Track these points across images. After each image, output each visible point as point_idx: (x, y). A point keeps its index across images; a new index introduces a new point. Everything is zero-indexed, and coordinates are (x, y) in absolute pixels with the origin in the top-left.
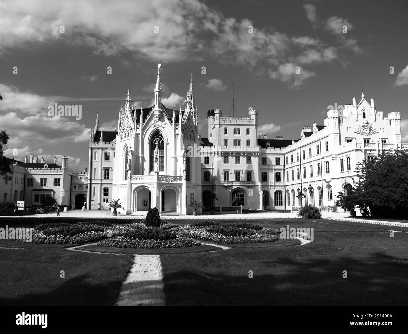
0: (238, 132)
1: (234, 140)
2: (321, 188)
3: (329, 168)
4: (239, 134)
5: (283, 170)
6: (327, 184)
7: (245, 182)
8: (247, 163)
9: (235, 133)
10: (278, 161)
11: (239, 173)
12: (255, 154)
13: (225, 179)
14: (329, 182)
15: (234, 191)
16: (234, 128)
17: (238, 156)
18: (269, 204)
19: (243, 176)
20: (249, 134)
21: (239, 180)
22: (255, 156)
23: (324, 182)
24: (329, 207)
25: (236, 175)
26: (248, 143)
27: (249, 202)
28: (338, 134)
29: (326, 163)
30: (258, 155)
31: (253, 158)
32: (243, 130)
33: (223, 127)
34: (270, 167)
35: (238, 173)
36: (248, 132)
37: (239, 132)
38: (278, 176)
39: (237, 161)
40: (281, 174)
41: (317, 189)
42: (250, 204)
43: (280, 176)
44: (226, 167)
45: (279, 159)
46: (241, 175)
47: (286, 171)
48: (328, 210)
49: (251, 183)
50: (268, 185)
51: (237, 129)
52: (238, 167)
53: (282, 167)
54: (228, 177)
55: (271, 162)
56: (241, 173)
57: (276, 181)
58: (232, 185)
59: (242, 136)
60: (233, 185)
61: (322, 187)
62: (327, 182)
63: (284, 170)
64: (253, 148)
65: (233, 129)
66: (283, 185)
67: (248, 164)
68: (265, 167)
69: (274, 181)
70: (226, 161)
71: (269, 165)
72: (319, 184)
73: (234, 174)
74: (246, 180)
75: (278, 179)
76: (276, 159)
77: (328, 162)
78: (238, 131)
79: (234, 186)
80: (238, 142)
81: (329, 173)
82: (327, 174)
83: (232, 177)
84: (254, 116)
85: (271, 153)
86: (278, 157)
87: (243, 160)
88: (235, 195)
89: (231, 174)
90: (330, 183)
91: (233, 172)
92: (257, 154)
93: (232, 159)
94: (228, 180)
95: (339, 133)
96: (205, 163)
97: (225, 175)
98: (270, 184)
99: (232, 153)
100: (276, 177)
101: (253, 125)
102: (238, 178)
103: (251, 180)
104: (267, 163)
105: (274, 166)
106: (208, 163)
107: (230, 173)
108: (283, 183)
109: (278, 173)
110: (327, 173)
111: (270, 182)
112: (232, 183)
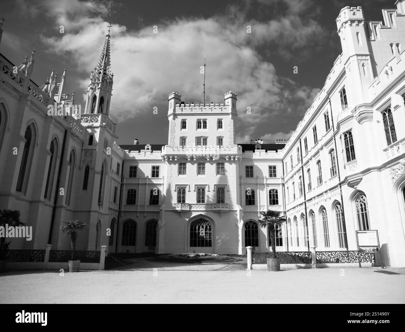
0: (204, 126)
1: (196, 137)
2: (339, 204)
3: (352, 148)
4: (206, 128)
5: (281, 186)
6: (352, 190)
7: (212, 204)
8: (218, 173)
9: (199, 127)
10: (273, 171)
11: (203, 190)
12: (231, 159)
13: (179, 201)
14: (358, 183)
15: (195, 222)
16: (198, 120)
17: (202, 162)
18: (259, 244)
19: (210, 195)
20: (221, 128)
21: (203, 201)
22: (230, 162)
23: (345, 187)
24: (360, 251)
25: (198, 193)
26: (220, 141)
27: (219, 241)
28: (368, 57)
29: (346, 136)
30: (236, 159)
31: (227, 166)
32: (212, 121)
33: (180, 118)
34: (259, 181)
35: (201, 190)
36: (220, 124)
37: (206, 126)
38: (273, 195)
39: (201, 170)
40: (278, 191)
41: (333, 208)
42: (220, 244)
43: (277, 195)
44: (182, 180)
45: (275, 167)
46: (207, 193)
47: (286, 186)
48: (360, 262)
49: (223, 207)
50: (256, 211)
51: (202, 121)
52: (201, 180)
53: (280, 181)
54: (184, 197)
55: (262, 173)
56: (206, 189)
57: (270, 204)
58: (189, 211)
59: (211, 132)
60: (192, 210)
61: (341, 202)
62: (351, 185)
63: (283, 185)
64: (227, 149)
65: (196, 120)
66: (283, 211)
67: (219, 176)
68: (250, 180)
69: (266, 204)
70: (182, 170)
71: (257, 177)
72: (335, 196)
73: (195, 191)
74: (215, 202)
75: (274, 201)
76: (270, 167)
77: (350, 133)
78: (204, 124)
79: (193, 212)
80: (204, 141)
81: (354, 161)
82: (349, 162)
83: (191, 197)
84: (230, 100)
85: (261, 158)
86: (272, 164)
87: (210, 168)
88: (195, 227)
89: (189, 191)
90: (359, 187)
91: (193, 188)
92: (234, 158)
93: (191, 168)
94: (184, 201)
95: (368, 53)
96: (153, 176)
97: (179, 193)
98: (260, 209)
99: (192, 158)
100: (270, 197)
101: (228, 114)
102: (201, 198)
103: (223, 201)
104: (255, 174)
105: (267, 179)
106: (157, 176)
107: (187, 189)
108: (282, 207)
109: (273, 190)
110: (349, 159)
111: (260, 206)
112: (191, 207)
